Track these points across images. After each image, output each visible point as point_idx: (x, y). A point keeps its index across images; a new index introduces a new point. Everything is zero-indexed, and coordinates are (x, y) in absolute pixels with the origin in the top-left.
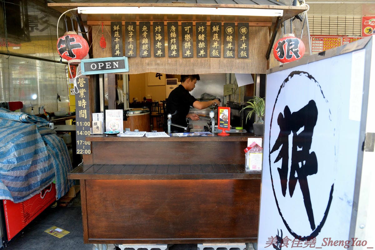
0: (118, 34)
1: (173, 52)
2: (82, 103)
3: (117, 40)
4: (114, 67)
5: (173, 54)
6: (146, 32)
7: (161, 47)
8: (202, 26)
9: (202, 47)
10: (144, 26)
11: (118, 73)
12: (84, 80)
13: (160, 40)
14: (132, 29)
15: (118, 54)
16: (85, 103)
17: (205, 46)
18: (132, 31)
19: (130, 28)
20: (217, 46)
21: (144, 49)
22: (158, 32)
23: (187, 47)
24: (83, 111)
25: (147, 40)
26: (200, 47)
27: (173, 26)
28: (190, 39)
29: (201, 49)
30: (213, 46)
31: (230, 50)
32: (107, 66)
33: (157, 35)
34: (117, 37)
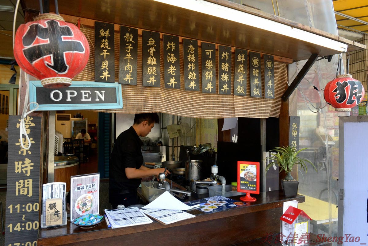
0: (107, 44)
1: (192, 83)
2: (23, 166)
3: (105, 54)
4: (97, 100)
5: (190, 86)
6: (153, 48)
7: (175, 74)
8: (227, 52)
9: (225, 79)
10: (151, 39)
11: (103, 110)
12: (32, 121)
13: (173, 62)
14: (131, 40)
15: (105, 77)
16: (31, 166)
17: (228, 80)
18: (131, 42)
19: (129, 37)
20: (243, 81)
21: (150, 74)
22: (170, 51)
23: (209, 77)
24: (24, 183)
25: (155, 60)
26: (223, 81)
27: (191, 46)
28: (212, 67)
29: (224, 82)
30: (238, 80)
31: (257, 88)
32: (84, 98)
33: (169, 54)
34: (106, 49)
